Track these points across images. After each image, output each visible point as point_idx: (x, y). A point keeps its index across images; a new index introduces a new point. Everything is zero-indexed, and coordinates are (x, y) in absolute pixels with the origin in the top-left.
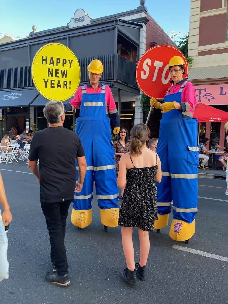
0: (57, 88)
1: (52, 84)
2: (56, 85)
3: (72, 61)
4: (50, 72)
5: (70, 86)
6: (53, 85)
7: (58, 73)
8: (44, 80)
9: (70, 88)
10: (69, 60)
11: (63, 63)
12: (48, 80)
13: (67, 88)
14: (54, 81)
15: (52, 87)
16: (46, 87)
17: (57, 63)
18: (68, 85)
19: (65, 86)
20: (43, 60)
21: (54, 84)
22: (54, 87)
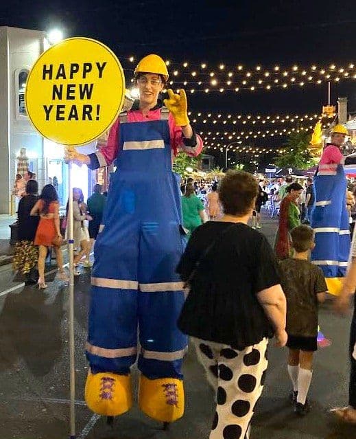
0: (69, 119)
1: (59, 112)
2: (66, 115)
3: (104, 64)
4: (57, 92)
5: (98, 114)
6: (61, 115)
7: (73, 91)
8: (45, 107)
9: (98, 119)
10: (98, 64)
11: (85, 71)
12: (51, 107)
13: (90, 118)
14: (63, 107)
15: (58, 118)
16: (47, 119)
17: (72, 72)
18: (93, 114)
19: (86, 115)
20: (45, 72)
21: (63, 112)
22: (63, 119)
